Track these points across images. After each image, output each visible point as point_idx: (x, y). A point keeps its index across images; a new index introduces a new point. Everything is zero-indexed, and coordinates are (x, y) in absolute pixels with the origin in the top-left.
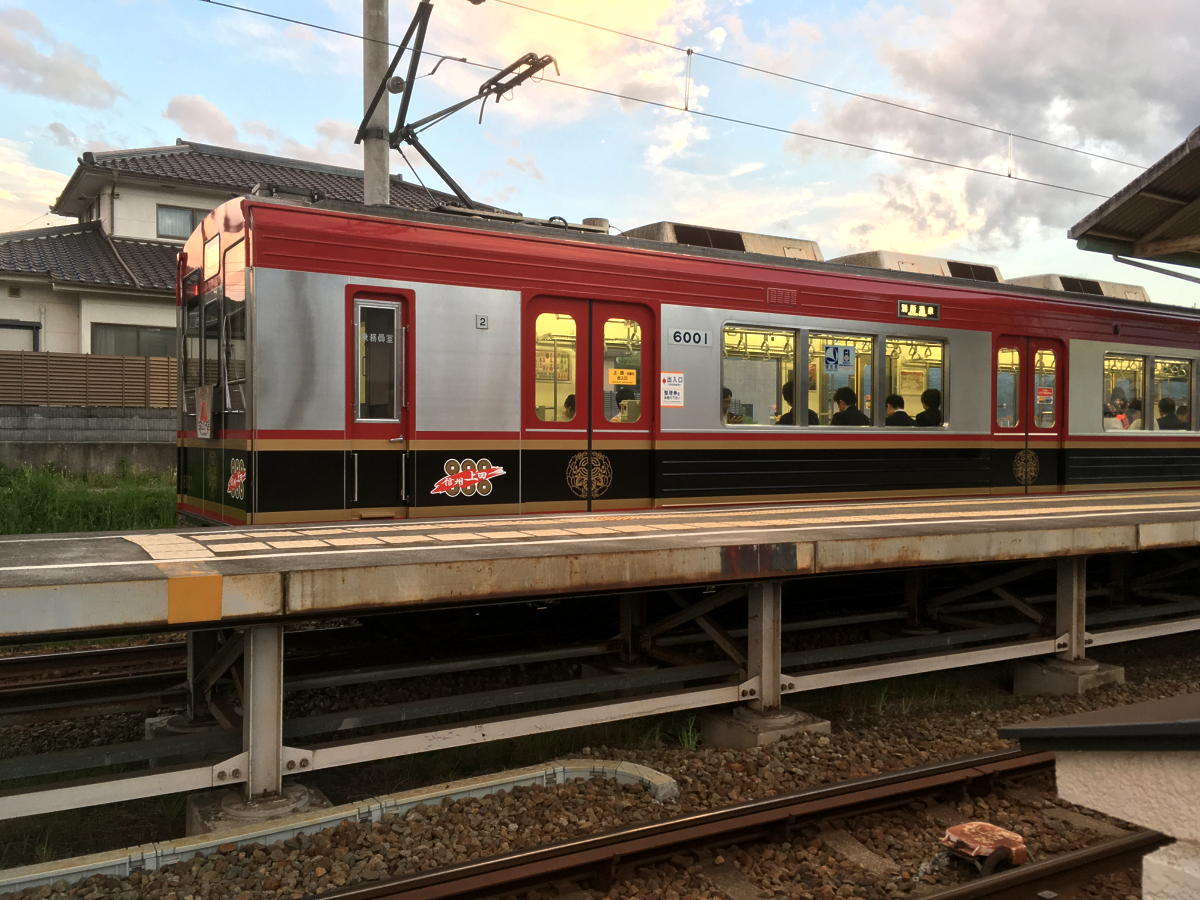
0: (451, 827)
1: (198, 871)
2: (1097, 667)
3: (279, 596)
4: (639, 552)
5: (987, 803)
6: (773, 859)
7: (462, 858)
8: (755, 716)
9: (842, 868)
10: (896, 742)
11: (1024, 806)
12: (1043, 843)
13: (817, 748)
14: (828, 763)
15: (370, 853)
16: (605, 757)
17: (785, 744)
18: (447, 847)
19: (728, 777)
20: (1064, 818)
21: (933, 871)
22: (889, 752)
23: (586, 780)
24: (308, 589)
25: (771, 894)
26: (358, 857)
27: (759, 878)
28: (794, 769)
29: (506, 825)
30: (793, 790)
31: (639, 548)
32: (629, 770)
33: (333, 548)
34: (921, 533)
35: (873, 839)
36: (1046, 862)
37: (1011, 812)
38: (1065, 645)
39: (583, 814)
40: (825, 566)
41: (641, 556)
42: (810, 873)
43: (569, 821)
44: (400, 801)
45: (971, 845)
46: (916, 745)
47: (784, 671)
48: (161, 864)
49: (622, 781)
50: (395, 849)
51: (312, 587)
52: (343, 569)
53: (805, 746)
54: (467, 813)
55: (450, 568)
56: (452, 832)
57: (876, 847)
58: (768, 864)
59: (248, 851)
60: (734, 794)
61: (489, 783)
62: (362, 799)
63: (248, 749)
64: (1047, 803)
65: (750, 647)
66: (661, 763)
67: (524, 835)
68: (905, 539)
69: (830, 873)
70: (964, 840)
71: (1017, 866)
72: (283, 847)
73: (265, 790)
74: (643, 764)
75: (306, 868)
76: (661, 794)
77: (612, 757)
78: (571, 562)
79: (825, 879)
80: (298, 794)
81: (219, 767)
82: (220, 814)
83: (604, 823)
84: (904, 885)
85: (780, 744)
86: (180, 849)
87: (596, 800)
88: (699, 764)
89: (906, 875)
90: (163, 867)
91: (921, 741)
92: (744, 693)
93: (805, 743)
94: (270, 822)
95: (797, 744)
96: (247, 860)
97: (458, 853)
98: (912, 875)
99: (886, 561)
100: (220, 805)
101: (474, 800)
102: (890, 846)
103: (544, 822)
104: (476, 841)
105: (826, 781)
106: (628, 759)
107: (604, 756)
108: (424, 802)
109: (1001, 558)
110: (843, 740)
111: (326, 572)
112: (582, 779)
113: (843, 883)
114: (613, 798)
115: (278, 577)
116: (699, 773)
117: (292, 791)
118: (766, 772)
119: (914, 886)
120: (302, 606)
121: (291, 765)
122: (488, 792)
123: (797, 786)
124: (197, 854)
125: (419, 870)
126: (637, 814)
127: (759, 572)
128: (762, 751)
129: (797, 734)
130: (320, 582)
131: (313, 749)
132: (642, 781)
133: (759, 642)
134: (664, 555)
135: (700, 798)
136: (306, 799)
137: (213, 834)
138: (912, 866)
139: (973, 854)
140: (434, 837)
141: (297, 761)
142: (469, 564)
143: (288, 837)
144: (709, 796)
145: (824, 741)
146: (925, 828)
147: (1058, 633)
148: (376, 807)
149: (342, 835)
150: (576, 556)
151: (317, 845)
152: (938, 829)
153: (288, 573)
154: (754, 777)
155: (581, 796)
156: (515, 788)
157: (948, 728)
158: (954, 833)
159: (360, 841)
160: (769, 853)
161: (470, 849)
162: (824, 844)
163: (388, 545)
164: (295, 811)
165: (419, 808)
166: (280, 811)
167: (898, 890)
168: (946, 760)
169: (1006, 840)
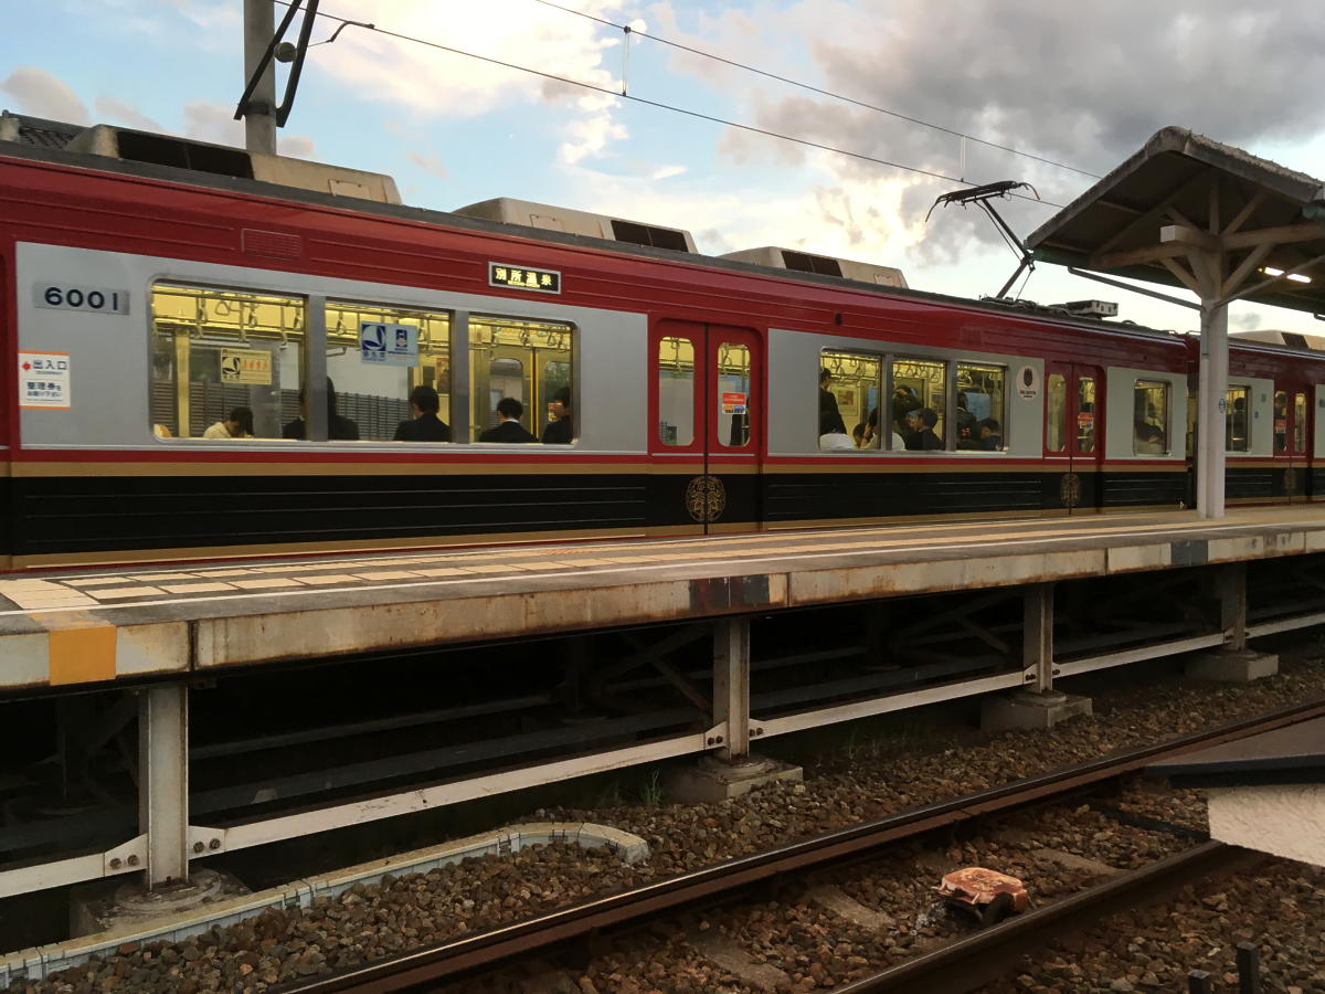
0: (397, 908)
1: (95, 977)
2: (1064, 699)
3: (186, 648)
4: (601, 588)
5: (975, 848)
6: (760, 920)
7: (414, 943)
8: (722, 766)
9: (835, 926)
10: (874, 787)
11: (1012, 848)
12: (1038, 887)
13: (793, 798)
14: (807, 811)
15: (304, 944)
16: (564, 818)
17: (758, 794)
18: (394, 931)
19: (703, 834)
20: (1054, 859)
21: (931, 923)
22: (868, 798)
23: (545, 845)
24: (221, 639)
25: (764, 959)
26: (289, 950)
27: (749, 942)
28: (772, 822)
29: (461, 902)
30: (772, 844)
31: (601, 583)
32: (594, 833)
33: (242, 591)
34: (895, 562)
35: (864, 892)
36: (1046, 907)
37: (1000, 856)
38: (1032, 677)
39: (546, 885)
40: (799, 599)
41: (604, 593)
42: (803, 934)
43: (532, 894)
44: (332, 883)
45: (971, 893)
46: (895, 789)
47: (753, 716)
48: (48, 972)
49: (585, 845)
50: (333, 938)
51: (226, 637)
52: (263, 615)
53: (780, 796)
54: (414, 891)
55: (389, 611)
56: (398, 914)
57: (868, 900)
58: (756, 927)
59: (155, 950)
60: (710, 852)
61: (435, 856)
62: (287, 883)
63: (146, 831)
64: (1036, 843)
65: (716, 690)
66: (627, 822)
67: (482, 913)
68: (879, 568)
69: (824, 932)
70: (962, 887)
71: (1018, 913)
72: (197, 943)
73: (169, 878)
74: (606, 824)
75: (228, 965)
76: (630, 857)
77: (571, 819)
78: (527, 602)
79: (819, 940)
80: (209, 881)
81: (111, 855)
82: (115, 909)
83: (571, 893)
84: (903, 940)
85: (752, 795)
86: (70, 952)
87: (559, 868)
88: (669, 821)
89: (904, 929)
90: (51, 974)
91: (899, 785)
92: (711, 742)
93: (779, 793)
94: (178, 914)
95: (771, 793)
96: (153, 962)
97: (408, 938)
98: (909, 928)
99: (860, 592)
100: (113, 899)
101: (420, 876)
102: (882, 899)
103: (503, 897)
104: (427, 922)
105: (806, 833)
106: (589, 820)
107: (559, 817)
108: (361, 882)
109: (974, 586)
110: (818, 787)
111: (242, 620)
112: (540, 845)
113: (838, 942)
114: (578, 864)
115: (184, 627)
116: (670, 832)
117: (200, 877)
118: (743, 827)
119: (912, 941)
120: (214, 660)
121: (199, 847)
122: (434, 866)
123: (776, 839)
124: (91, 959)
125: (365, 962)
126: (606, 881)
127: (731, 608)
128: (734, 802)
129: (768, 783)
130: (234, 630)
131: (225, 827)
132: (608, 844)
133: (725, 684)
134: (628, 590)
135: (673, 858)
136: (217, 886)
137: (109, 934)
138: (908, 919)
139: (973, 902)
140: (378, 920)
141: (206, 842)
142: (410, 606)
143: (201, 931)
144: (683, 855)
145: (800, 789)
146: (915, 877)
147: (1025, 665)
148: (304, 891)
149: (268, 924)
150: (532, 595)
151: (238, 939)
152: (929, 878)
153: (196, 621)
154: (729, 832)
155: (542, 863)
156: (464, 860)
157: (924, 769)
158: (952, 881)
159: (290, 930)
160: (756, 915)
161: (422, 931)
162: (813, 901)
163: (308, 587)
164: (206, 901)
165: (355, 888)
166: (187, 902)
167: (897, 945)
168: (927, 803)
169: (1005, 885)
